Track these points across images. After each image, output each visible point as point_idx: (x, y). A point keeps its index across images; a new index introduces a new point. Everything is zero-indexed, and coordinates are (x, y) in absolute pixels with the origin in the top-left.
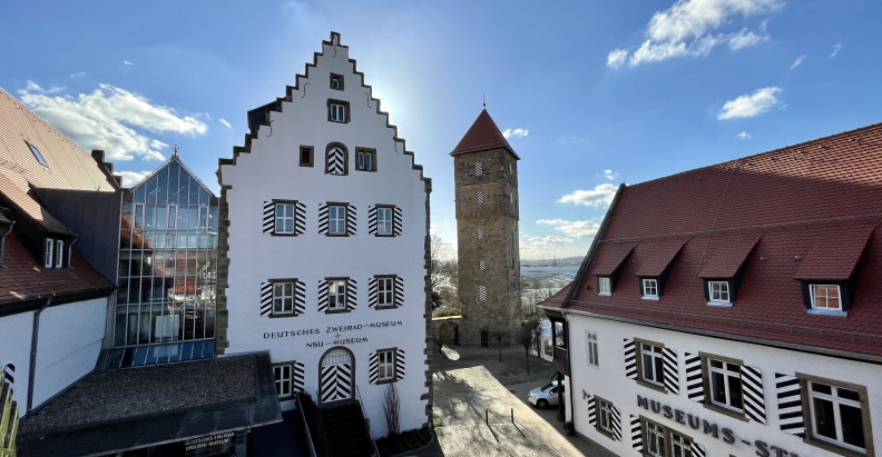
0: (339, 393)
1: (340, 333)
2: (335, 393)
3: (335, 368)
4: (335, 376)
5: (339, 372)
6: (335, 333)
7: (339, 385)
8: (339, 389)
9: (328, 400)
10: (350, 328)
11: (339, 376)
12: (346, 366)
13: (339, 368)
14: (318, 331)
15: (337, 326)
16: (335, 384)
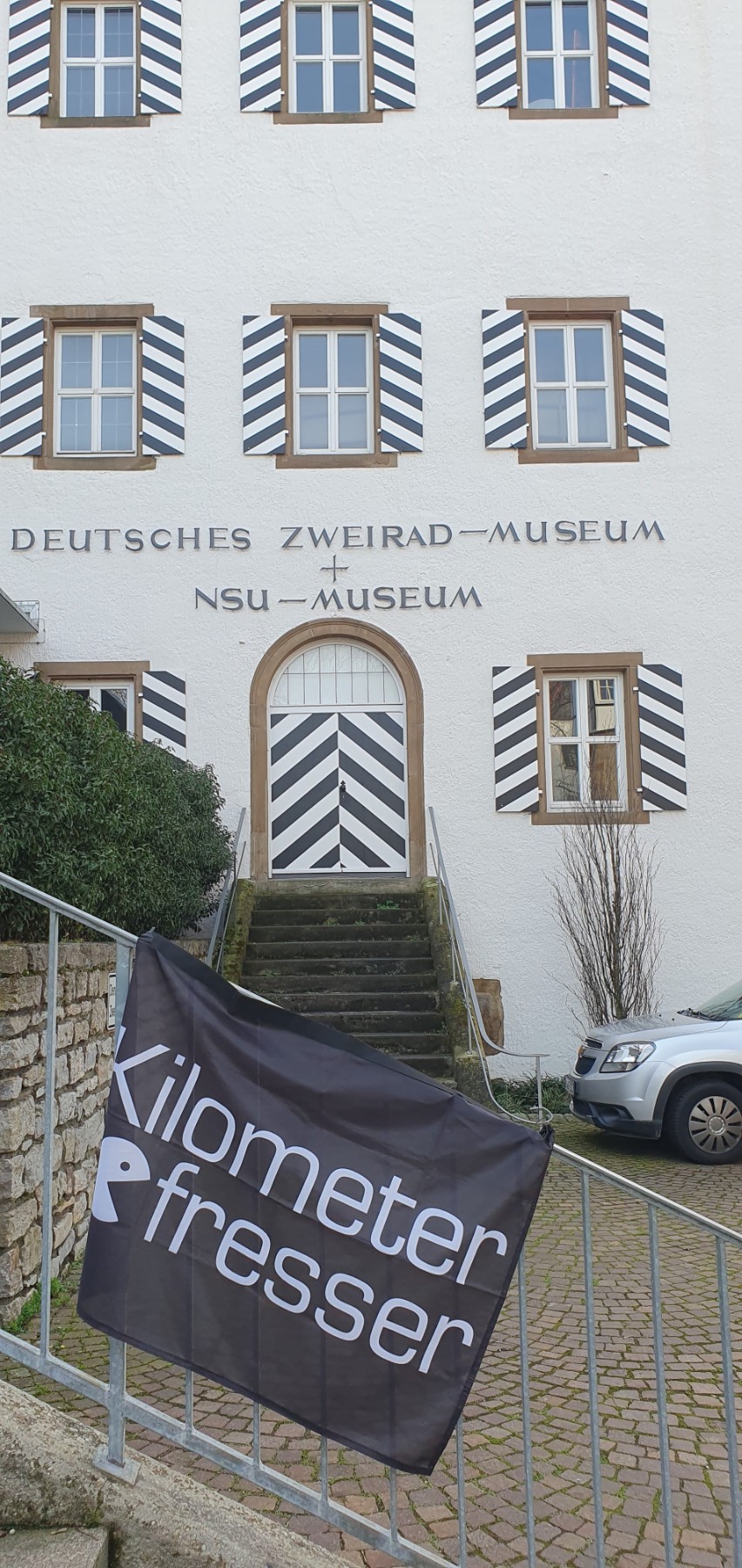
0: (348, 839)
1: (344, 558)
2: (331, 839)
3: (330, 727)
4: (330, 763)
5: (346, 744)
6: (324, 555)
7: (347, 801)
8: (347, 820)
9: (303, 864)
10: (392, 536)
11: (347, 763)
12: (381, 719)
13: (346, 726)
14: (242, 541)
15: (330, 522)
16: (331, 800)
